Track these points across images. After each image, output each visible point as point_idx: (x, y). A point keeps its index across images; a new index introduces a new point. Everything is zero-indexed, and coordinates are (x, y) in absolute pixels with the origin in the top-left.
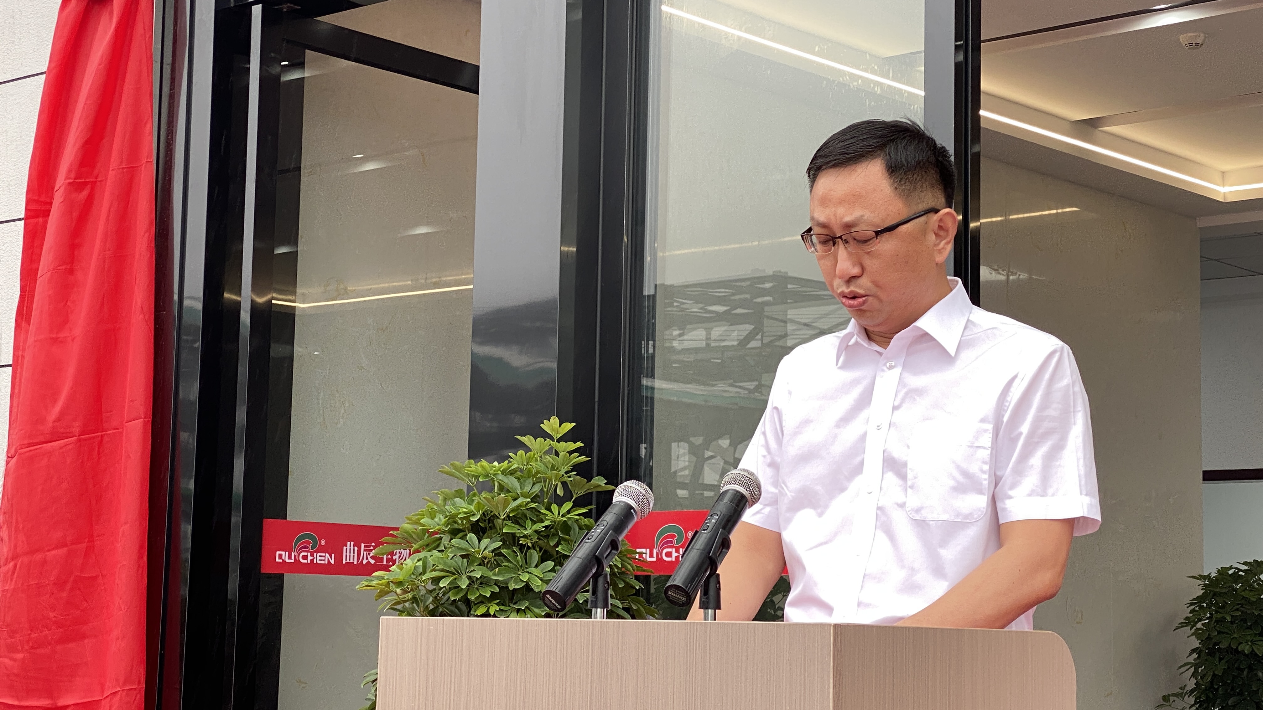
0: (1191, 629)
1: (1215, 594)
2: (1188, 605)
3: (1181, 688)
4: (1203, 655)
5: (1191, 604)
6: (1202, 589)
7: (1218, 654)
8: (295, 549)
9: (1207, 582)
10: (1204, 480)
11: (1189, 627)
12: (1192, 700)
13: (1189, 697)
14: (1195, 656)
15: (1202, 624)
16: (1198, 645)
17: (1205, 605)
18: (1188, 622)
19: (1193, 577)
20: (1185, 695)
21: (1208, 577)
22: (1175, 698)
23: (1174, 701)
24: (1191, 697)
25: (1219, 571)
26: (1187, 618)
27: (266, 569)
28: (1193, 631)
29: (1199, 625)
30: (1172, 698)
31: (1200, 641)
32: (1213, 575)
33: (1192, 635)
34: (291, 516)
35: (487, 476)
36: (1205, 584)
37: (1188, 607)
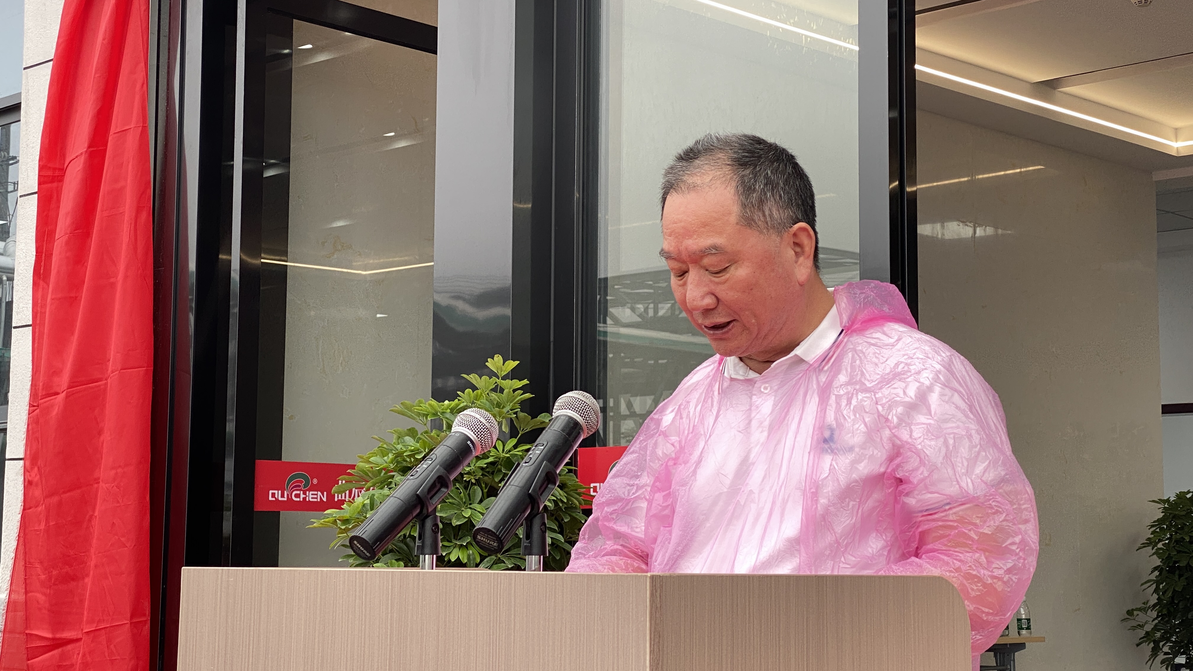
0: (1153, 549)
1: (1175, 517)
2: (1149, 527)
3: (1144, 603)
4: (1164, 572)
5: (1152, 526)
6: (1162, 512)
7: (1177, 572)
8: (287, 488)
9: (1166, 506)
10: (1163, 412)
11: (1151, 548)
12: (1154, 614)
13: (1151, 611)
14: (1157, 573)
15: (1163, 545)
16: (1160, 564)
17: (1165, 526)
18: (1150, 543)
19: (1154, 501)
20: (1148, 610)
21: (1168, 501)
22: (1138, 612)
23: (1138, 615)
24: (1153, 611)
25: (1177, 495)
26: (1149, 539)
27: (259, 507)
28: (1154, 551)
29: (1160, 545)
30: (1135, 613)
31: (1161, 560)
32: (1172, 499)
33: (1153, 554)
34: (287, 456)
35: (435, 414)
36: (1165, 508)
37: (1149, 529)
